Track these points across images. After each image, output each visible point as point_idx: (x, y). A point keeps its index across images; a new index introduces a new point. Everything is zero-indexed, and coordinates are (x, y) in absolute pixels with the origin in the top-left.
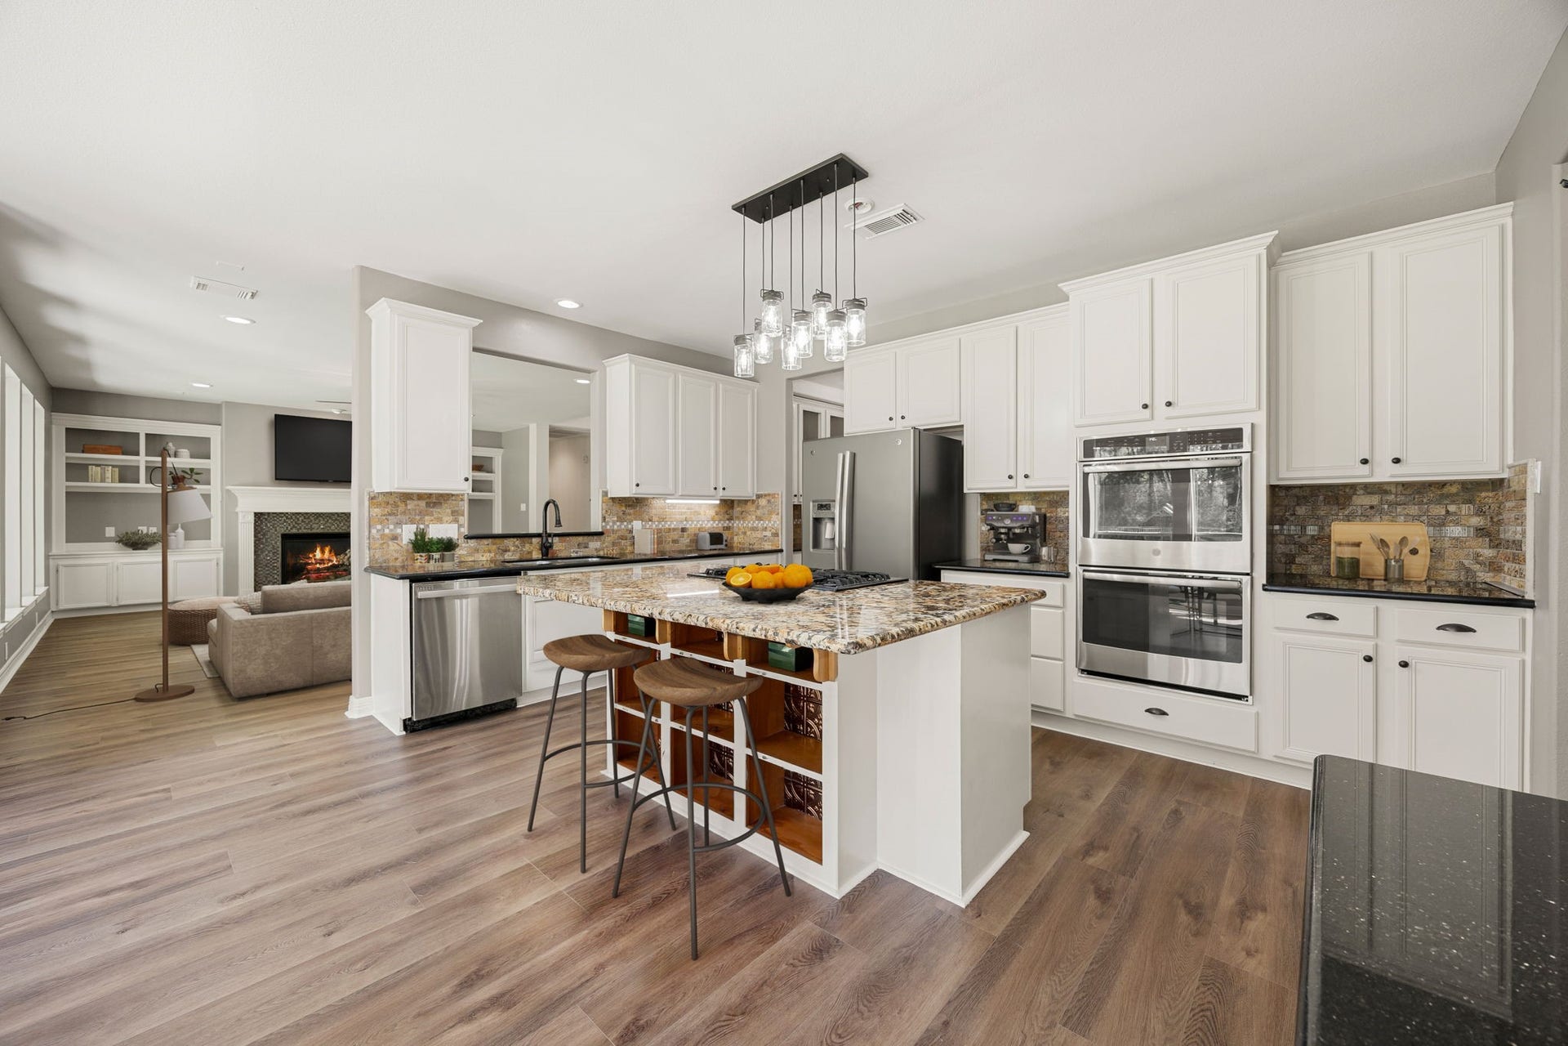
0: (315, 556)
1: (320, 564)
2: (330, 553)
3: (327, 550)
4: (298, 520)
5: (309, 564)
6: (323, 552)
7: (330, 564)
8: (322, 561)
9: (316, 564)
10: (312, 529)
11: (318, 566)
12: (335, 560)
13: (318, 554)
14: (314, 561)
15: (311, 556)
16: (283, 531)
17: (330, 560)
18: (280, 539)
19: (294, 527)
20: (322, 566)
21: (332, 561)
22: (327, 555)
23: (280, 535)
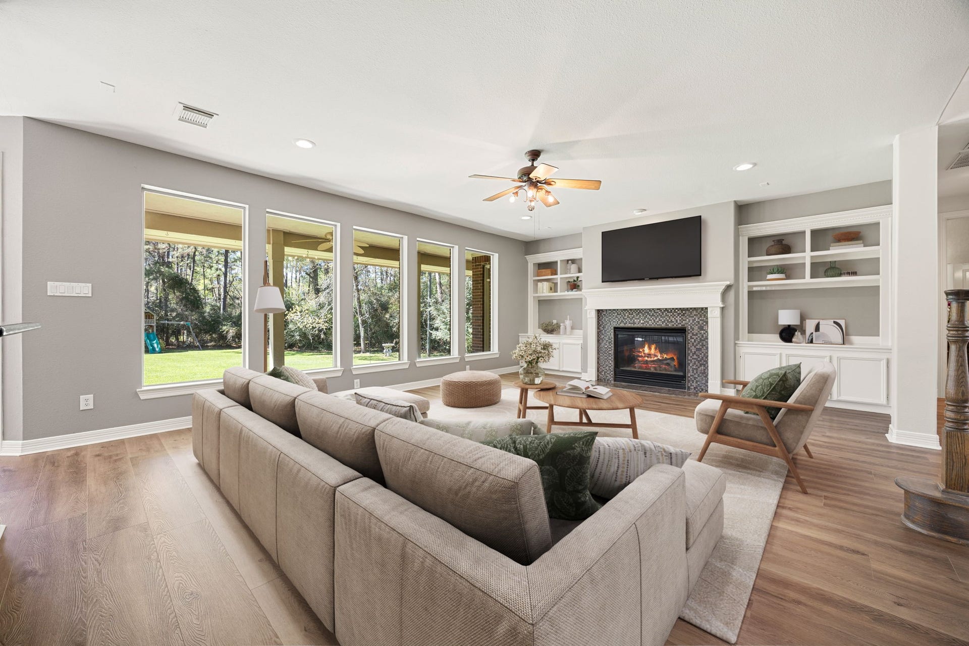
0: (644, 351)
1: (648, 357)
2: (656, 350)
3: (653, 347)
4: (625, 316)
5: (640, 356)
6: (650, 348)
7: (656, 358)
8: (649, 355)
9: (645, 357)
10: (634, 323)
11: (646, 358)
12: (659, 355)
13: (646, 350)
14: (643, 355)
15: (641, 350)
16: (615, 325)
17: (656, 356)
18: (613, 331)
19: (622, 321)
20: (649, 359)
21: (657, 356)
22: (653, 351)
23: (612, 328)
